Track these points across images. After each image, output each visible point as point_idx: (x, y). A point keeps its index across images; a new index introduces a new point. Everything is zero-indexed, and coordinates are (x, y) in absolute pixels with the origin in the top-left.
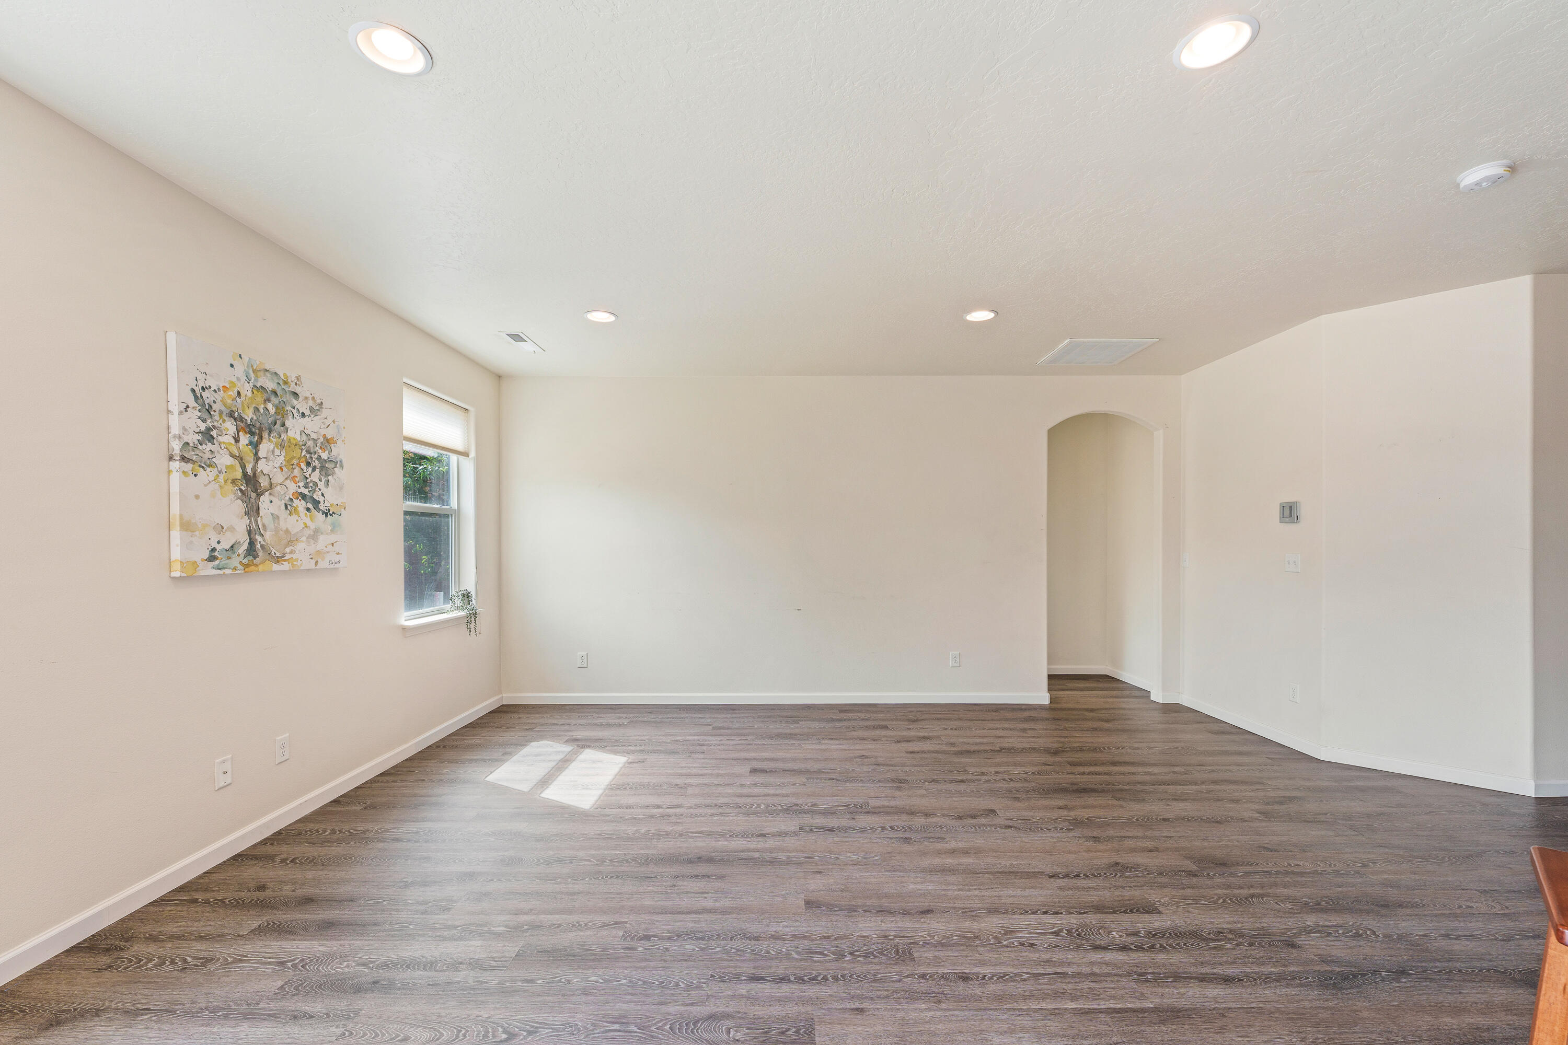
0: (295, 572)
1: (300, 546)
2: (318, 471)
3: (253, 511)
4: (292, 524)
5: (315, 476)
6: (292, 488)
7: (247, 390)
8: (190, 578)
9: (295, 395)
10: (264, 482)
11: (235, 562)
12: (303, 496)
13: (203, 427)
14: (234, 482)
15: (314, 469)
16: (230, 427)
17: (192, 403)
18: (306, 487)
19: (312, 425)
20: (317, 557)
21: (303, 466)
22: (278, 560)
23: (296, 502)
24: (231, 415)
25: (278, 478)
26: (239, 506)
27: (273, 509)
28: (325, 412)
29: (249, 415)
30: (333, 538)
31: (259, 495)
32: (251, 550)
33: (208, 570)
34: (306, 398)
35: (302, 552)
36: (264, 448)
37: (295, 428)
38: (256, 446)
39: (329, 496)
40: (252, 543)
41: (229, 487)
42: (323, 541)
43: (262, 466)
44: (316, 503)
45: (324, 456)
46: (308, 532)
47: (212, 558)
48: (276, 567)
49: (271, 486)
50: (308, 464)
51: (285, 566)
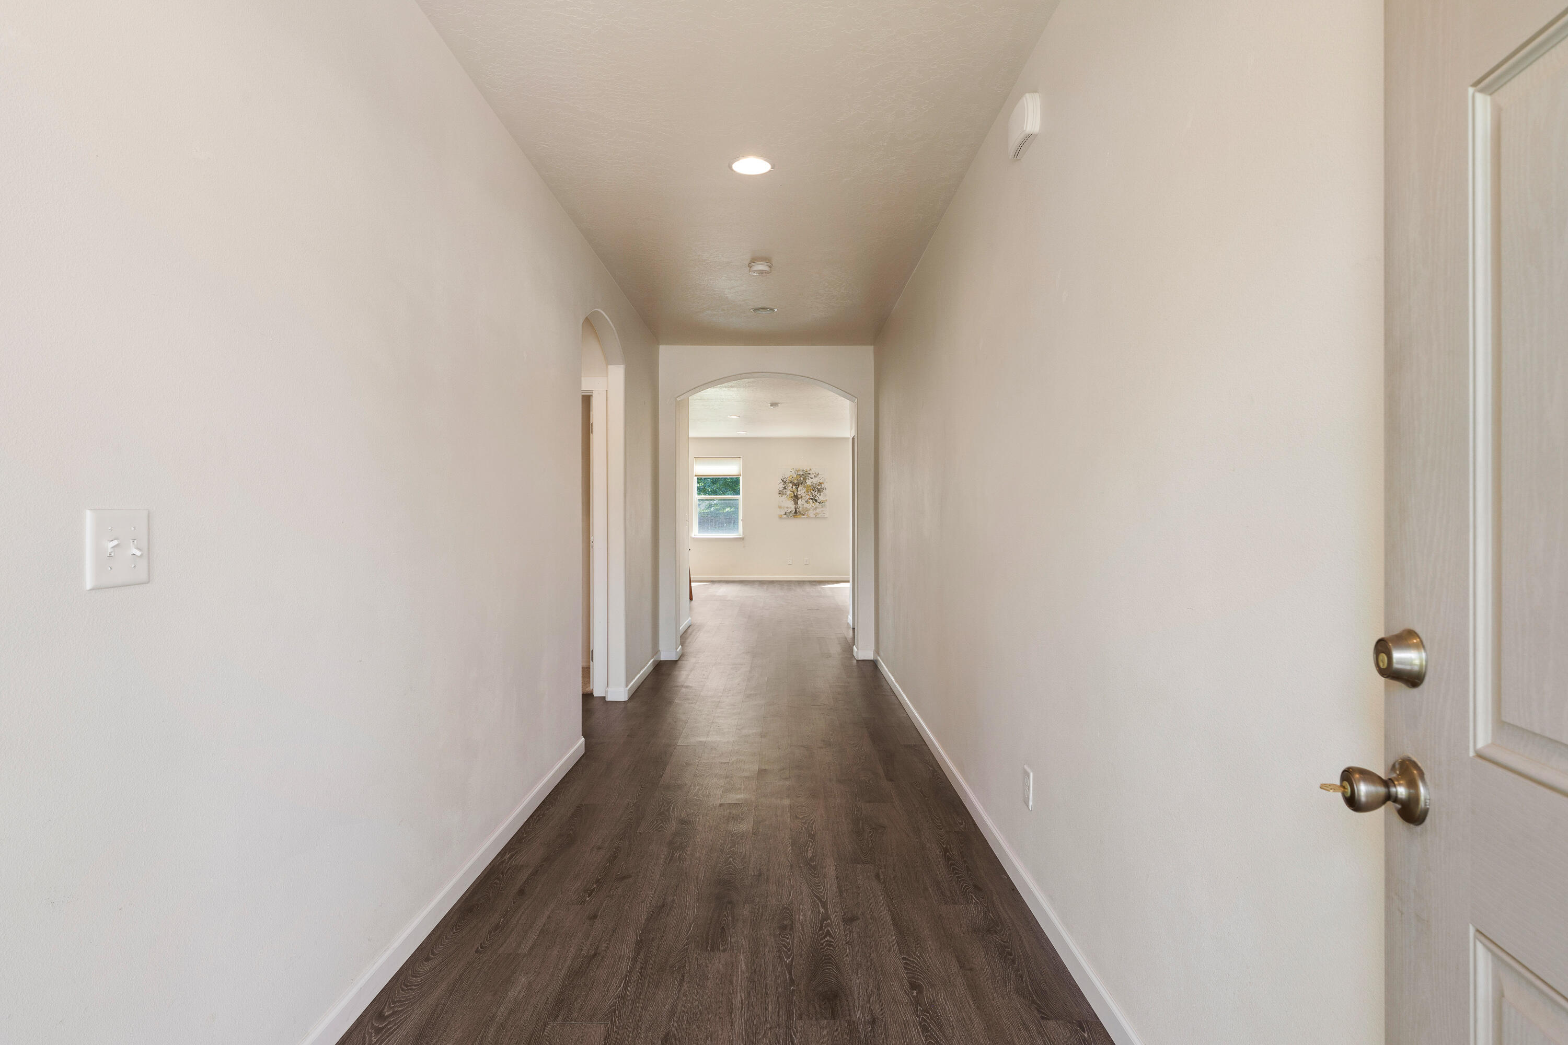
0: (809, 517)
1: (811, 511)
2: (817, 492)
3: (796, 503)
4: (808, 506)
5: (816, 493)
6: (808, 497)
7: (795, 476)
8: (780, 517)
9: (810, 474)
10: (799, 496)
11: (791, 515)
12: (812, 499)
13: (784, 486)
14: (791, 497)
15: (815, 491)
16: (791, 485)
17: (781, 482)
18: (813, 496)
19: (815, 480)
20: (816, 515)
21: (812, 491)
22: (803, 515)
23: (809, 500)
24: (791, 482)
25: (804, 495)
26: (793, 502)
27: (802, 502)
28: (819, 476)
29: (795, 481)
30: (822, 509)
31: (798, 500)
32: (796, 512)
33: (785, 516)
34: (813, 474)
35: (811, 513)
36: (799, 489)
37: (809, 482)
38: (797, 488)
39: (821, 498)
40: (796, 511)
41: (790, 498)
42: (818, 511)
43: (798, 493)
44: (816, 500)
45: (819, 488)
46: (813, 508)
47: (785, 514)
48: (802, 516)
49: (802, 497)
50: (813, 490)
51: (806, 516)
